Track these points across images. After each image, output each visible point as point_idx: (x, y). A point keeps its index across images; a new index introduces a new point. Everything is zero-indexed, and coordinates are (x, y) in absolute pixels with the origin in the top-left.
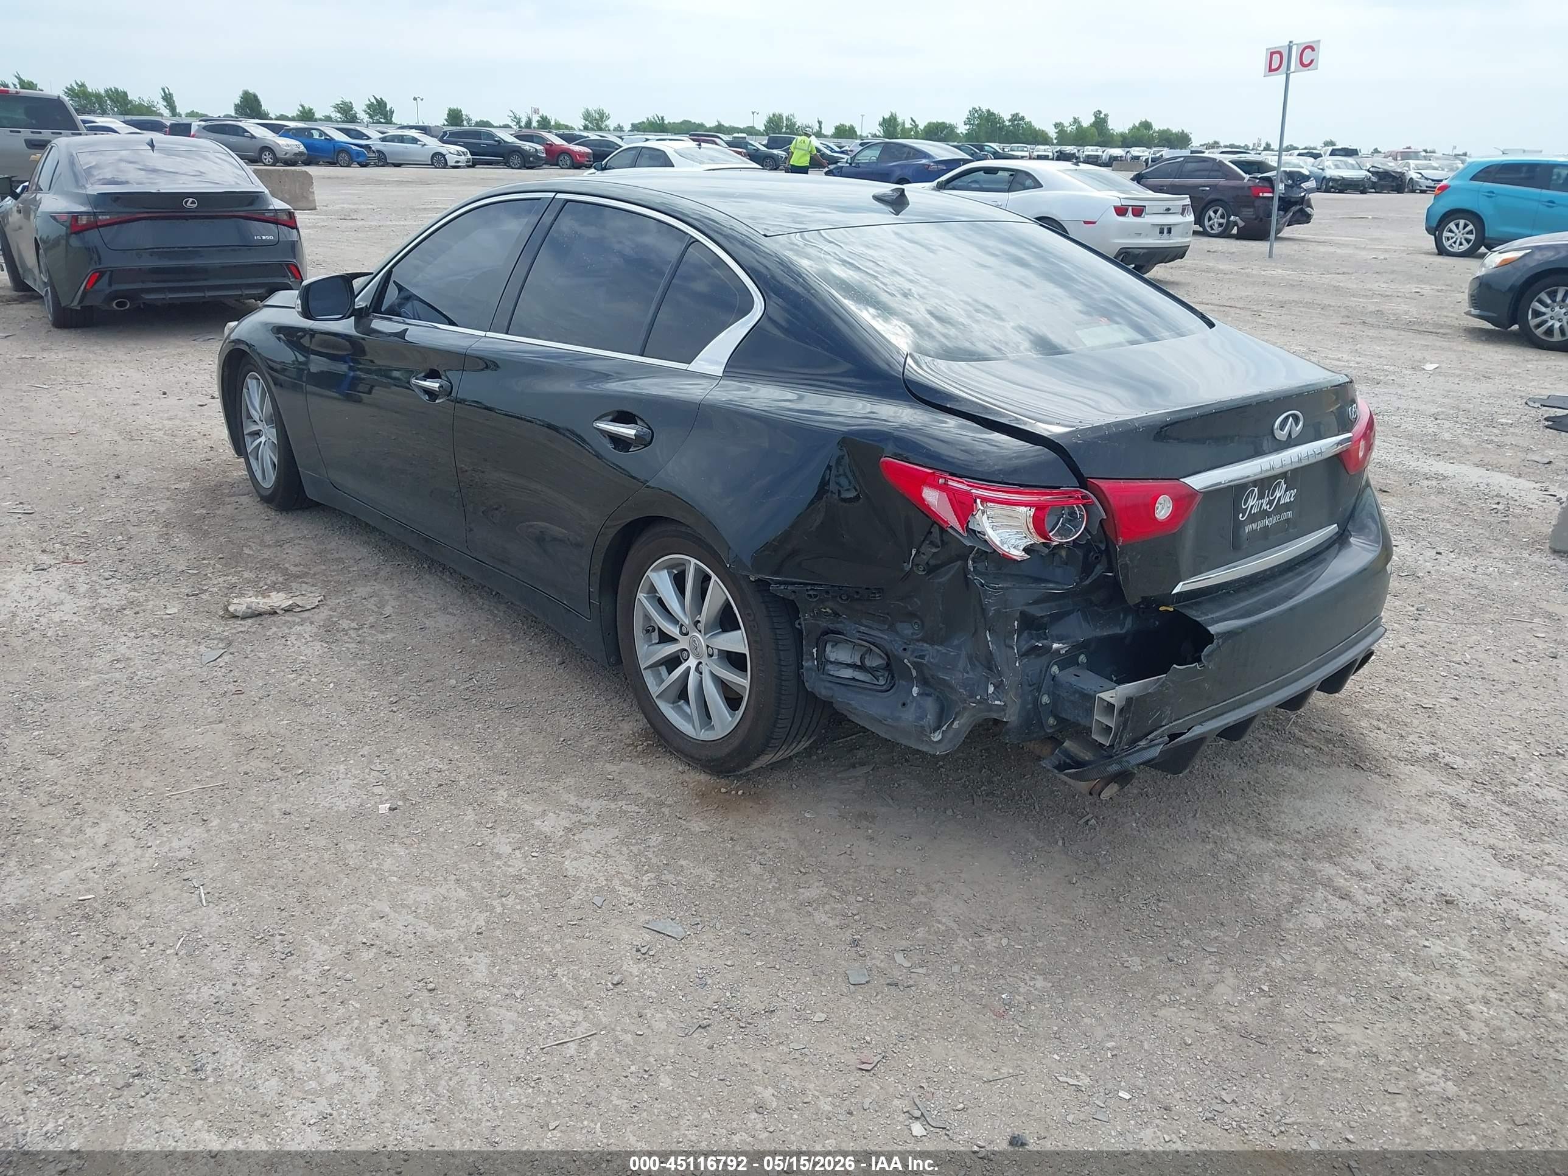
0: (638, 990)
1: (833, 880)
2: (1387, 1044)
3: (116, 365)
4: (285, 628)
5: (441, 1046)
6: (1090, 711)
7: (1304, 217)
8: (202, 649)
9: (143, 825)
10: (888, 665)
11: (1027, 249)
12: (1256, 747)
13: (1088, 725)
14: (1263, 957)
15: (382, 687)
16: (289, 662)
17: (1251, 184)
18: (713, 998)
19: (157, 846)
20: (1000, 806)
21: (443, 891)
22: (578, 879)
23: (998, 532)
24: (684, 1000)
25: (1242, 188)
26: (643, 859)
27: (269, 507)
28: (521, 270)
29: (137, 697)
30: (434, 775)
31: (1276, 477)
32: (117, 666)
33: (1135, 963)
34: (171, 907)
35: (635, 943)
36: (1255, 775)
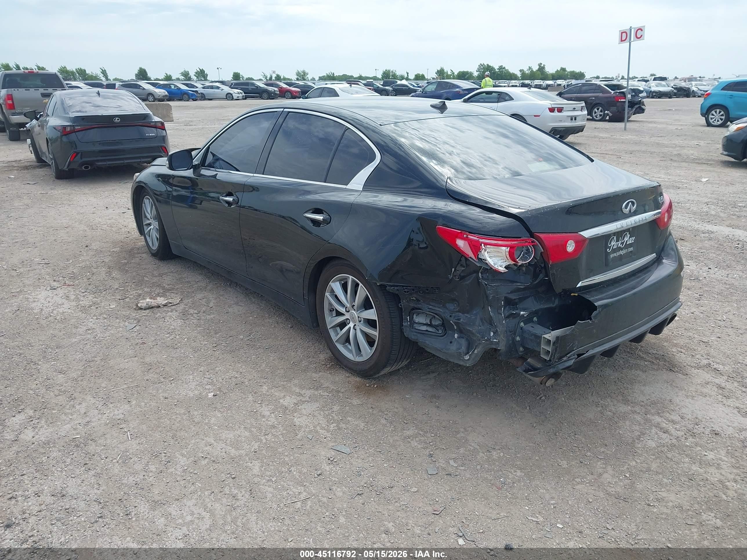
0: (329, 478)
1: (420, 426)
2: (687, 501)
3: (84, 195)
4: (164, 313)
5: (238, 503)
6: (539, 344)
7: (641, 110)
8: (127, 324)
9: (101, 404)
10: (443, 324)
11: (508, 130)
12: (621, 362)
13: (539, 351)
14: (626, 461)
15: (209, 339)
16: (166, 329)
17: (614, 95)
18: (364, 481)
19: (108, 413)
20: (499, 391)
21: (238, 433)
22: (300, 427)
23: (492, 259)
24: (350, 482)
25: (610, 97)
26: (331, 417)
27: (155, 259)
28: (269, 145)
29: (98, 346)
30: (233, 379)
31: (624, 231)
32: (89, 332)
33: (564, 464)
34: (115, 441)
35: (327, 456)
36: (621, 375)
